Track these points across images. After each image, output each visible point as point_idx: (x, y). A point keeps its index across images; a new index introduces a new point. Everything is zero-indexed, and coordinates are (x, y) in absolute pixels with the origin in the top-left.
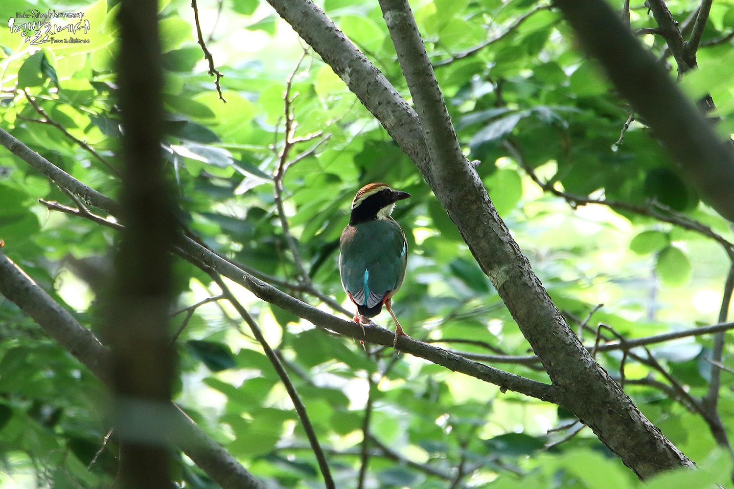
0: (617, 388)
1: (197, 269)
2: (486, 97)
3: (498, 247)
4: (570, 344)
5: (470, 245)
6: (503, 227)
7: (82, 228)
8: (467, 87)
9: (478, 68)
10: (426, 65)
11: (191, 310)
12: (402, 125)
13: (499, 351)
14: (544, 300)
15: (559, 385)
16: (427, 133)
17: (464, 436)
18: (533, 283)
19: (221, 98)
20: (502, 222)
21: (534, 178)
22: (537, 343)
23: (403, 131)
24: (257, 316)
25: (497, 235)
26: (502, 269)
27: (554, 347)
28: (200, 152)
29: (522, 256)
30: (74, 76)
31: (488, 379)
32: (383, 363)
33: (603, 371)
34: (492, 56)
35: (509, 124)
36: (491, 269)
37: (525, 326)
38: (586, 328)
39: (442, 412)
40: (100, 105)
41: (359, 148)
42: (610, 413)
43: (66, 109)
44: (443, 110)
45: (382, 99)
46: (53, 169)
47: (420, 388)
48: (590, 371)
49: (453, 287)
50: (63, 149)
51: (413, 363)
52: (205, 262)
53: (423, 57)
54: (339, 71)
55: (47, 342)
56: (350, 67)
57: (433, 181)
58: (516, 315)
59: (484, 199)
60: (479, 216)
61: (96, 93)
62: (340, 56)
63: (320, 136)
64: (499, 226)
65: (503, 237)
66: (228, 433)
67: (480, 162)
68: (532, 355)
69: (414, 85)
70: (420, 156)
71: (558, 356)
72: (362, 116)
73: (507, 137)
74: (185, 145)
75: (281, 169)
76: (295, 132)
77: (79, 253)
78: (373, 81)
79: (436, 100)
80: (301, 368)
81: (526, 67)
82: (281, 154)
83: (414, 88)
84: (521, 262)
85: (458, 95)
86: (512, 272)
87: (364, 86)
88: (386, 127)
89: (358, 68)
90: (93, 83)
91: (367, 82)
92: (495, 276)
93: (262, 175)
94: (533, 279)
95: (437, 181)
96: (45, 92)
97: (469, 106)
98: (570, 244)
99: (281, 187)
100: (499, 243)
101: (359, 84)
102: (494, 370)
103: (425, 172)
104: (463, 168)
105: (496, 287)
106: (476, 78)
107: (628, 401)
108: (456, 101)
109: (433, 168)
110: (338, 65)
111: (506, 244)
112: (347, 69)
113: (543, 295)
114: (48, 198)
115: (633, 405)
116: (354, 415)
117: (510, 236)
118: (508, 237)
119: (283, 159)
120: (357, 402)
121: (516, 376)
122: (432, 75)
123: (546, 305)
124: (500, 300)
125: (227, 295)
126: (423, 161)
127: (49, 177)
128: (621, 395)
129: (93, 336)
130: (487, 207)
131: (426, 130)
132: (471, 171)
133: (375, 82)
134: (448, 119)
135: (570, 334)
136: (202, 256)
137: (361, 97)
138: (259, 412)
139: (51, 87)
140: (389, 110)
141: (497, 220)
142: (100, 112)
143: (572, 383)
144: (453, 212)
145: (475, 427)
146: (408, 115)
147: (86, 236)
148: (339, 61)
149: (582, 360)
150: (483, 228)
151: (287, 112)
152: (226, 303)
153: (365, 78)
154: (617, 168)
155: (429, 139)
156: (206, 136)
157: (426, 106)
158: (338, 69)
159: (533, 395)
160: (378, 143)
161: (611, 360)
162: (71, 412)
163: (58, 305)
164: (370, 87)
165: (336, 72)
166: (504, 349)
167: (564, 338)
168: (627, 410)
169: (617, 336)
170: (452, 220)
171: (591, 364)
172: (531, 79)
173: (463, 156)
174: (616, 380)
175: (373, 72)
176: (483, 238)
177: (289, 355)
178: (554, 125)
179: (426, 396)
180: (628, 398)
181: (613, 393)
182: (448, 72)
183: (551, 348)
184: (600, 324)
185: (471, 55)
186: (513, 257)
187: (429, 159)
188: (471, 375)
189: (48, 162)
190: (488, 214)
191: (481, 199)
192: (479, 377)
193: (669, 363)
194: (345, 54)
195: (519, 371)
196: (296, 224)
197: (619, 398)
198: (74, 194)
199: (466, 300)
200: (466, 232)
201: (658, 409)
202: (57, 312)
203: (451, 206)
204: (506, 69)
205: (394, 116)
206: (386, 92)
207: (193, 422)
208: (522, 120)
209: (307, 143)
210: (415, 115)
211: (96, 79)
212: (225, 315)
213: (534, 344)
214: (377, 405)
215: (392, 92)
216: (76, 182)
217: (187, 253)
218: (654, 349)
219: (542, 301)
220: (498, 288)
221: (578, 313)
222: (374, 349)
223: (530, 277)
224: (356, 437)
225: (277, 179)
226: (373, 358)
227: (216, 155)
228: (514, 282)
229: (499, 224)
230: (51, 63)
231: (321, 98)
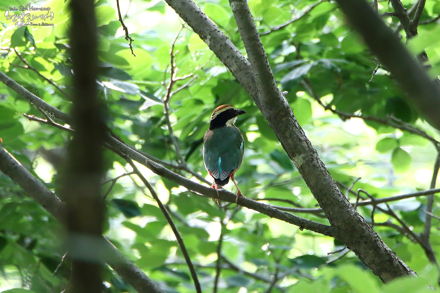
0: (369, 228)
1: (117, 156)
2: (291, 54)
3: (298, 143)
4: (342, 201)
5: (282, 142)
6: (301, 131)
7: (49, 131)
8: (279, 48)
9: (286, 37)
10: (256, 34)
11: (115, 180)
12: (241, 70)
13: (298, 206)
14: (326, 175)
15: (335, 226)
16: (256, 75)
17: (278, 256)
18: (319, 165)
19: (133, 53)
20: (301, 128)
21: (320, 102)
22: (322, 201)
23: (242, 74)
24: (154, 184)
25: (298, 136)
26: (300, 157)
27: (332, 203)
28: (120, 86)
29: (313, 148)
30: (44, 40)
31: (292, 222)
32: (229, 213)
33: (361, 218)
34: (294, 29)
35: (305, 70)
36: (294, 156)
37: (314, 190)
38: (351, 192)
39: (265, 242)
40: (60, 57)
41: (215, 84)
42: (366, 243)
43: (40, 60)
44: (266, 61)
45: (229, 54)
46: (31, 96)
47: (252, 228)
48: (354, 218)
49: (272, 167)
50: (38, 83)
51: (248, 213)
52: (123, 152)
53: (254, 30)
54: (203, 38)
55: (27, 199)
56: (210, 35)
57: (259, 103)
58: (309, 184)
59: (290, 115)
60: (287, 125)
61: (58, 50)
62: (204, 29)
63: (192, 76)
64: (299, 131)
65: (301, 137)
66: (136, 255)
67: (288, 92)
68: (319, 208)
69: (248, 46)
70: (251, 88)
71: (334, 209)
72: (217, 65)
73: (303, 77)
74: (111, 82)
75: (168, 96)
76: (177, 74)
77: (48, 146)
78: (223, 44)
79: (262, 55)
80: (181, 216)
81: (315, 37)
82: (168, 87)
83: (248, 48)
84: (312, 152)
85: (274, 53)
86: (307, 159)
87: (218, 47)
88: (231, 71)
89: (215, 36)
90: (56, 44)
91: (220, 44)
92: (296, 160)
93: (156, 99)
94: (319, 162)
95: (262, 104)
96: (27, 50)
97: (280, 60)
98: (342, 142)
99: (168, 107)
100: (299, 141)
101: (215, 45)
102: (296, 217)
103: (255, 98)
104: (277, 96)
105: (297, 167)
106: (285, 42)
107: (376, 235)
108: (273, 56)
109: (259, 95)
110: (203, 34)
111: (303, 141)
112: (208, 37)
113: (326, 172)
114: (29, 113)
115: (379, 238)
116: (212, 243)
117: (306, 137)
118: (305, 137)
119: (170, 90)
120: (214, 237)
121: (309, 221)
122: (259, 40)
123: (327, 178)
124: (300, 175)
125: (136, 171)
126: (253, 92)
127: (29, 101)
128: (372, 232)
129: (56, 196)
130: (292, 119)
131: (255, 73)
132: (282, 98)
133: (225, 44)
134: (268, 66)
135: (342, 195)
136: (121, 149)
137: (216, 53)
138: (156, 241)
139: (31, 47)
140: (233, 61)
141: (297, 127)
142: (60, 61)
143: (342, 225)
144: (271, 122)
145: (285, 251)
146: (245, 64)
147: (52, 136)
148: (203, 32)
149: (349, 211)
150: (289, 132)
151: (172, 62)
152: (135, 176)
153: (219, 42)
154: (369, 97)
155: (257, 79)
156: (123, 76)
157: (256, 59)
158: (203, 37)
159: (319, 232)
160: (226, 81)
161: (366, 211)
162: (42, 242)
163: (35, 177)
164: (222, 47)
165: (201, 38)
166: (302, 204)
167: (338, 198)
168: (375, 241)
169: (369, 197)
170: (271, 127)
171: (354, 213)
172: (318, 44)
173: (277, 89)
174: (369, 223)
175: (224, 38)
176: (289, 138)
177: (174, 208)
178: (332, 70)
179: (255, 232)
180: (376, 234)
181: (367, 231)
182: (268, 38)
183: (330, 204)
184: (359, 189)
185: (282, 28)
186: (307, 149)
187: (257, 90)
188: (282, 220)
189: (28, 92)
190: (292, 123)
191: (288, 114)
192: (287, 221)
193: (402, 213)
194: (207, 27)
195: (310, 217)
196: (177, 129)
197: (371, 234)
198: (44, 111)
199: (279, 175)
200: (279, 134)
201: (394, 241)
202: (34, 182)
203: (270, 119)
204: (302, 38)
205: (236, 64)
206: (231, 50)
207: (115, 248)
208: (313, 67)
209: (184, 80)
210: (249, 64)
211: (58, 42)
212: (135, 183)
213: (320, 201)
214: (226, 238)
215: (235, 50)
216: (45, 104)
217: (112, 147)
218: (392, 205)
219: (325, 176)
220: (298, 168)
221: (346, 183)
222: (223, 204)
223: (317, 161)
224: (213, 257)
225: (166, 102)
226: (223, 210)
227: (130, 88)
228: (308, 164)
229: (299, 129)
230: (31, 33)
231: (192, 53)
